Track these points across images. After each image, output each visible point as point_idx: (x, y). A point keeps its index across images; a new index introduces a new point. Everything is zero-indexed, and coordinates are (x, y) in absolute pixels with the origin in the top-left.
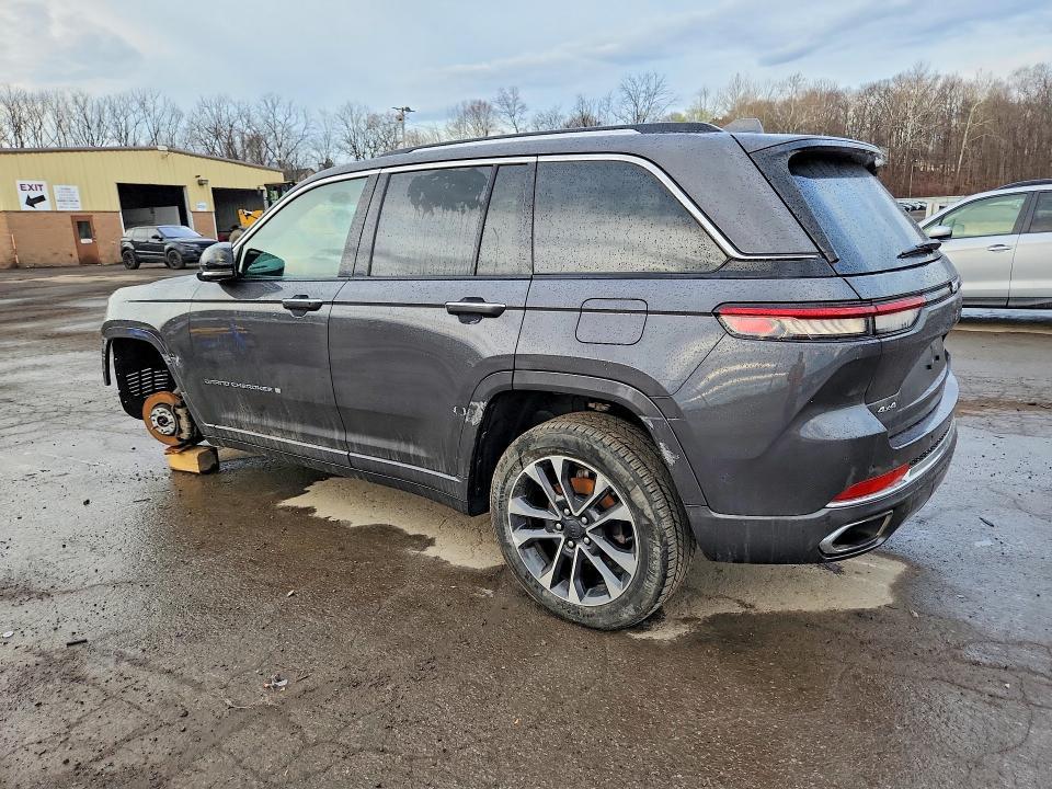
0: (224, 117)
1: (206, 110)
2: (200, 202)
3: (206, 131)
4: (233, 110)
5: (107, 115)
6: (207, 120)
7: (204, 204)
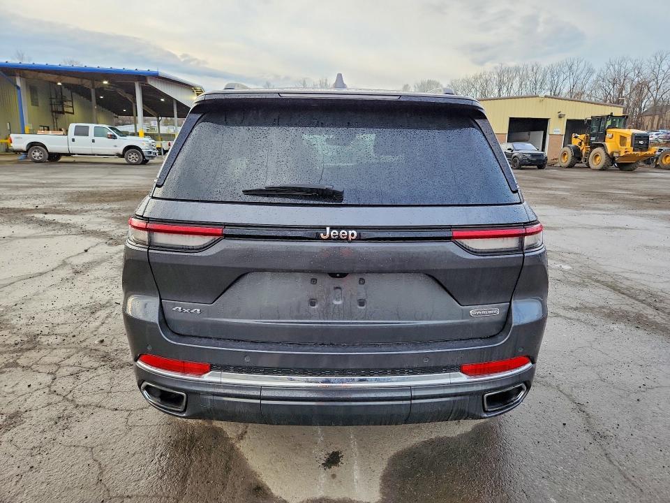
0: (623, 70)
1: (611, 68)
2: (557, 128)
3: (607, 81)
4: (630, 65)
5: (549, 76)
6: (612, 73)
7: (559, 130)
